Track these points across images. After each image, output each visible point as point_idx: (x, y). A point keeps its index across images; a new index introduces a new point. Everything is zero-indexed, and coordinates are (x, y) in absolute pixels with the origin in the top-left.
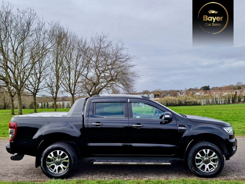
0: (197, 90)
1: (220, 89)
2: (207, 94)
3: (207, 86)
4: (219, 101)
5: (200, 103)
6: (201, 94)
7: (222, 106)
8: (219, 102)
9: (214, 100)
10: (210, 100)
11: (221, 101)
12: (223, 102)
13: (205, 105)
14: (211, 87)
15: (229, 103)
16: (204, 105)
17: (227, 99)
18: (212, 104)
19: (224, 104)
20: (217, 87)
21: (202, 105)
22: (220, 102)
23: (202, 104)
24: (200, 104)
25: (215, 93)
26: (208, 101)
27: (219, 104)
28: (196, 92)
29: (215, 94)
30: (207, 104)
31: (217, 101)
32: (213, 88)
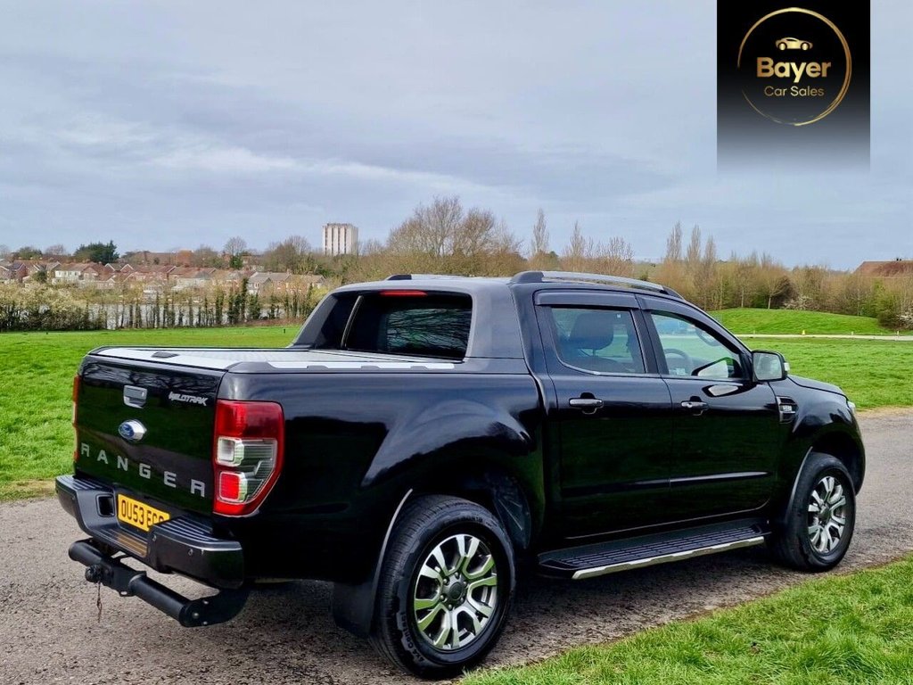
0: (57, 258)
1: (157, 262)
2: (111, 283)
3: (105, 243)
4: (181, 315)
5: (99, 319)
6: (81, 277)
7: (189, 333)
8: (181, 320)
9: (162, 309)
10: (145, 311)
11: (186, 313)
12: (196, 320)
13: (122, 327)
14: (120, 251)
15: (219, 324)
16: (119, 328)
17: (212, 306)
18: (151, 327)
19: (198, 325)
20: (145, 252)
21: (109, 328)
22: (184, 320)
23: (111, 323)
24: (99, 326)
25: (144, 277)
26: (134, 314)
27: (180, 326)
28: (57, 268)
29: (145, 282)
30: (131, 323)
31: (173, 314)
32: (130, 254)
